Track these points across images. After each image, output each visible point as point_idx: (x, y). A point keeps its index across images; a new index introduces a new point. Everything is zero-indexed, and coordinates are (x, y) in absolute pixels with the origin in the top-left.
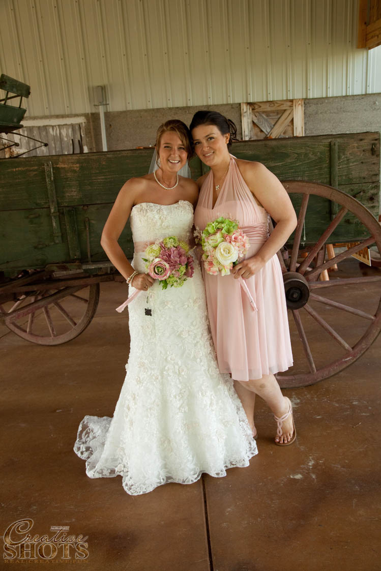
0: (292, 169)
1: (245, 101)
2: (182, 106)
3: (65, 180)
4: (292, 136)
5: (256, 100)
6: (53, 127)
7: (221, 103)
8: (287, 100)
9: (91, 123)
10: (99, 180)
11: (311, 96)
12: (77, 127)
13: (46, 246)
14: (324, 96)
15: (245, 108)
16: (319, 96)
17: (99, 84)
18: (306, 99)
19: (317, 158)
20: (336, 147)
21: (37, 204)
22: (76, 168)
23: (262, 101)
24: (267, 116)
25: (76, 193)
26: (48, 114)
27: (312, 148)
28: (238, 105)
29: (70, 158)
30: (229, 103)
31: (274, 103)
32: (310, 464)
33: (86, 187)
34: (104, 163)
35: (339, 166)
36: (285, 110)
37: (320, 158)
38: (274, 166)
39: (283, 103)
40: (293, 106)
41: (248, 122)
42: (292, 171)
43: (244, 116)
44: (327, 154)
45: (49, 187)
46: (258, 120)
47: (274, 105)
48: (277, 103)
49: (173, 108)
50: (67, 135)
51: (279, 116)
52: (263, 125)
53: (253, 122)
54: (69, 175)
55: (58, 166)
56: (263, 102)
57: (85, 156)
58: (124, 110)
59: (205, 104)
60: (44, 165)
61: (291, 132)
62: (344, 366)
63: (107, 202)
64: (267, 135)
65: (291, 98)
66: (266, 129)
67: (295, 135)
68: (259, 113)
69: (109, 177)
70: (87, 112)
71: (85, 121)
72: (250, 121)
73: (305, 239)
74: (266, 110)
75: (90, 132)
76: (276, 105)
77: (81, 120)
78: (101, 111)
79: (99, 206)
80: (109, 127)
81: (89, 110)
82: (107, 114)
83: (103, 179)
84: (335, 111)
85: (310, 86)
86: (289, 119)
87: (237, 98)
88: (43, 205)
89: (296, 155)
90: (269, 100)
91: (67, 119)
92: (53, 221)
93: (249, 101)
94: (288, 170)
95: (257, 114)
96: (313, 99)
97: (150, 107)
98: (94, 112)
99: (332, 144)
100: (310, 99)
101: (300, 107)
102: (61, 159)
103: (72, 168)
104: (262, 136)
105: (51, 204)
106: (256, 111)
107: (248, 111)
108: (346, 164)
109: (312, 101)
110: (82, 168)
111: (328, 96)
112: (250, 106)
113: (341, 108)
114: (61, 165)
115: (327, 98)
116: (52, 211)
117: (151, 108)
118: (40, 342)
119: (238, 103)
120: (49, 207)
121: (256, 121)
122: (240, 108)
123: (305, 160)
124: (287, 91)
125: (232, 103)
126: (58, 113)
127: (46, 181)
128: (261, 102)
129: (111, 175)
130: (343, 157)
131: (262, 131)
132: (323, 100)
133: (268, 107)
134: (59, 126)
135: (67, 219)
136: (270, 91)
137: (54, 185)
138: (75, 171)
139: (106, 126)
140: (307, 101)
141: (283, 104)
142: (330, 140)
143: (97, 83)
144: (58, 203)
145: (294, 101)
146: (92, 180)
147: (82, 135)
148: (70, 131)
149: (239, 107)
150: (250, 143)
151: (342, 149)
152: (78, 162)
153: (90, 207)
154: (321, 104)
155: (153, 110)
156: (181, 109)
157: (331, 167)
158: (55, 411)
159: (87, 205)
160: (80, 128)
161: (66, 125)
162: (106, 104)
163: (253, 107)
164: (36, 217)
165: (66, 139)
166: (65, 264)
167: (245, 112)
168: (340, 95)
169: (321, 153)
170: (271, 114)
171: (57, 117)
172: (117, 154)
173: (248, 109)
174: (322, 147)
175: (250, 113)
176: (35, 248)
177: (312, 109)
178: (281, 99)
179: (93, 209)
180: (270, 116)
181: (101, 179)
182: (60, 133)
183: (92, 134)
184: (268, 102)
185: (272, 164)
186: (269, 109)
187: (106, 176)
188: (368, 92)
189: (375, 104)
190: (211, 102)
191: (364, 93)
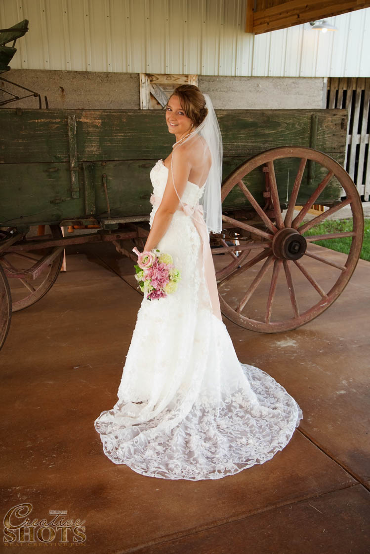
0: (282, 137)
1: (144, 72)
2: (81, 70)
3: (86, 135)
5: (154, 73)
8: (183, 75)
11: (204, 73)
13: (63, 201)
14: (216, 74)
15: (143, 78)
16: (213, 74)
18: (199, 76)
19: (301, 128)
20: (317, 119)
21: (56, 158)
22: (98, 124)
23: (160, 73)
24: (164, 89)
25: (96, 148)
27: (298, 119)
28: (136, 75)
29: (93, 113)
30: (129, 72)
31: (170, 77)
33: (106, 143)
34: (125, 120)
35: (318, 136)
37: (304, 129)
38: (269, 134)
39: (179, 77)
40: (187, 82)
41: (146, 94)
42: (282, 138)
43: (142, 87)
44: (309, 125)
45: (71, 141)
46: (156, 92)
47: (171, 79)
48: (173, 77)
49: (71, 71)
52: (160, 97)
53: (151, 94)
54: (91, 130)
55: (81, 120)
57: (107, 112)
59: (105, 71)
60: (67, 118)
62: (321, 311)
63: (124, 159)
64: (163, 108)
65: (186, 73)
66: (163, 102)
68: (157, 85)
69: (127, 134)
72: (148, 92)
73: (287, 200)
74: (162, 83)
76: (173, 79)
79: (118, 162)
83: (123, 136)
84: (226, 90)
85: (204, 64)
87: (137, 67)
88: (62, 159)
89: (286, 125)
90: (167, 73)
92: (72, 175)
93: (148, 73)
94: (279, 138)
95: (154, 86)
96: (206, 76)
99: (314, 117)
100: (203, 76)
101: (195, 82)
102: (84, 113)
103: (94, 124)
104: (159, 107)
105: (71, 158)
106: (153, 82)
107: (147, 83)
108: (323, 135)
109: (206, 78)
110: (103, 124)
111: (220, 75)
112: (148, 77)
113: (230, 88)
114: (83, 120)
115: (218, 76)
116: (73, 165)
117: (49, 69)
119: (137, 73)
120: (69, 162)
121: (152, 93)
122: (139, 78)
123: (292, 130)
124: (183, 66)
125: (131, 72)
127: (68, 135)
128: (158, 75)
129: (131, 133)
130: (321, 129)
131: (158, 103)
132: (214, 78)
133: (165, 80)
135: (86, 173)
136: (168, 64)
137: (76, 139)
138: (96, 127)
140: (201, 78)
141: (179, 79)
142: (312, 113)
144: (78, 158)
145: (189, 77)
146: (113, 136)
149: (137, 78)
151: (321, 122)
152: (101, 117)
153: (108, 163)
154: (212, 82)
155: (51, 71)
156: (80, 74)
157: (311, 136)
158: (72, 368)
159: (106, 161)
163: (151, 79)
164: (55, 171)
166: (80, 220)
167: (143, 83)
168: (230, 75)
169: (305, 124)
170: (167, 88)
173: (146, 81)
174: (306, 120)
175: (148, 85)
176: (52, 202)
177: (205, 85)
178: (177, 73)
179: (111, 165)
180: (167, 89)
181: (121, 136)
184: (165, 74)
185: (267, 132)
186: (166, 82)
187: (125, 133)
188: (253, 75)
189: (258, 86)
190: (110, 70)
191: (250, 75)
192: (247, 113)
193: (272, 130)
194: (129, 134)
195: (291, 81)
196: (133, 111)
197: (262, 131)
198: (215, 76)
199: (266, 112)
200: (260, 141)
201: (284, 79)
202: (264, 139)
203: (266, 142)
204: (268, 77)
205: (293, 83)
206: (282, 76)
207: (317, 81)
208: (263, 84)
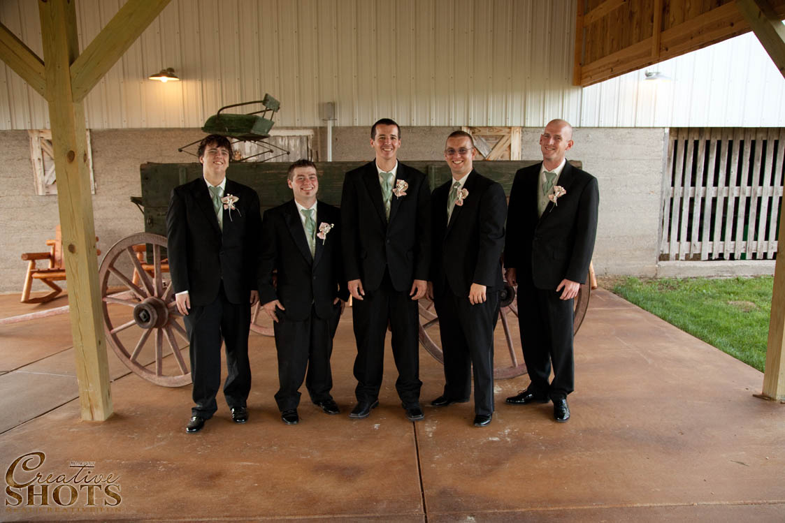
2: (406, 125)
4: (509, 159)
5: (476, 125)
6: (282, 137)
7: (442, 125)
8: (506, 127)
9: (319, 136)
11: (528, 125)
12: (305, 139)
16: (537, 126)
17: (330, 100)
18: (523, 127)
24: (486, 140)
26: (280, 125)
30: (451, 125)
31: (493, 129)
32: (506, 431)
36: (503, 136)
39: (501, 129)
40: (511, 133)
46: (477, 143)
47: (493, 131)
50: (295, 146)
51: (498, 141)
52: (482, 148)
56: (483, 127)
58: (351, 125)
59: (428, 125)
61: (508, 157)
64: (485, 157)
66: (485, 152)
67: (512, 159)
68: (480, 137)
70: (316, 125)
71: (313, 133)
74: (485, 134)
75: (316, 144)
76: (495, 130)
77: (309, 133)
78: (330, 125)
80: (335, 140)
81: (318, 124)
82: (334, 128)
85: (528, 116)
86: (507, 144)
87: (459, 121)
90: (489, 126)
91: (297, 131)
93: (470, 125)
96: (530, 127)
98: (322, 126)
100: (527, 127)
101: (518, 133)
104: (480, 158)
106: (476, 134)
109: (530, 129)
112: (471, 129)
118: (263, 333)
119: (459, 126)
124: (506, 119)
125: (453, 125)
126: (289, 125)
128: (480, 127)
131: (480, 153)
132: (540, 129)
133: (487, 132)
134: (288, 136)
136: (490, 116)
139: (332, 140)
140: (524, 129)
143: (327, 99)
145: (512, 129)
147: (309, 147)
148: (298, 142)
160: (308, 140)
161: (294, 136)
162: (334, 120)
163: (474, 131)
165: (293, 149)
171: (287, 128)
177: (529, 136)
178: (500, 125)
180: (489, 140)
182: (288, 144)
183: (319, 146)
184: (487, 127)
186: (488, 134)
188: (582, 126)
189: (588, 136)
190: (433, 124)
191: (578, 126)
195: (626, 131)
198: (539, 127)
201: (616, 130)
204: (598, 127)
205: (629, 133)
206: (615, 126)
207: (656, 130)
208: (592, 134)
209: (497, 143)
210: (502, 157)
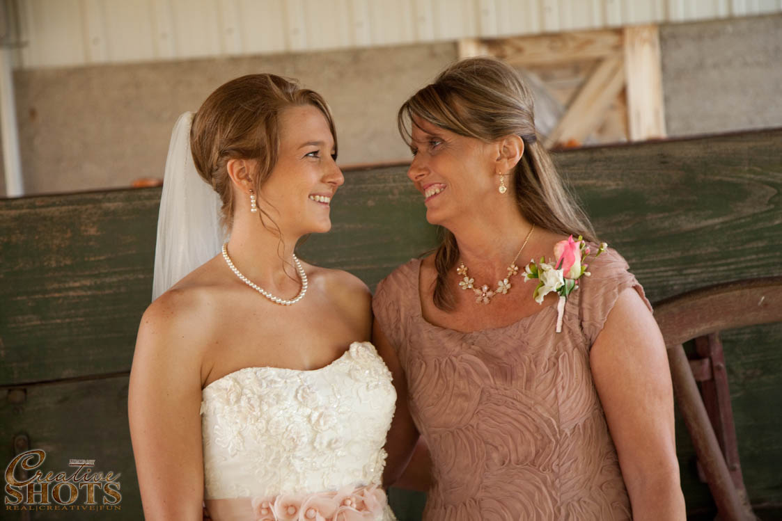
4: (624, 139)
8: (605, 30)
10: (71, 294)
14: (722, 14)
16: (710, 16)
23: (526, 33)
24: (545, 79)
31: (563, 40)
34: (92, 231)
36: (598, 62)
38: (696, 231)
40: (623, 48)
47: (566, 45)
48: (572, 39)
51: (580, 78)
56: (530, 36)
58: (82, 62)
59: (346, 44)
61: (621, 127)
65: (618, 22)
67: (634, 137)
69: (107, 280)
76: (571, 44)
82: (21, 78)
83: (90, 288)
86: (614, 88)
90: (548, 30)
93: (485, 35)
96: (686, 23)
97: (167, 52)
100: (677, 23)
101: (647, 47)
112: (488, 48)
117: (171, 57)
125: (430, 40)
133: (546, 51)
139: (18, 115)
140: (665, 31)
141: (592, 42)
145: (628, 33)
146: (46, 293)
149: (452, 54)
150: (609, 153)
154: (712, 39)
155: (176, 63)
159: (25, 387)
162: (19, 45)
163: (497, 53)
170: (555, 74)
172: (139, 198)
177: (685, 53)
179: (46, 399)
181: (82, 287)
185: (687, 223)
186: (550, 57)
187: (97, 276)
190: (364, 41)
192: (592, 161)
193: (711, 217)
194: (114, 279)
196: (122, 195)
197: (666, 224)
199: (677, 152)
200: (664, 263)
202: (679, 254)
203: (691, 261)
209: (580, 87)
210: (602, 129)
